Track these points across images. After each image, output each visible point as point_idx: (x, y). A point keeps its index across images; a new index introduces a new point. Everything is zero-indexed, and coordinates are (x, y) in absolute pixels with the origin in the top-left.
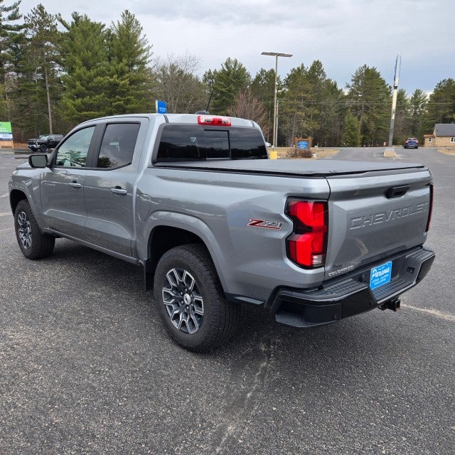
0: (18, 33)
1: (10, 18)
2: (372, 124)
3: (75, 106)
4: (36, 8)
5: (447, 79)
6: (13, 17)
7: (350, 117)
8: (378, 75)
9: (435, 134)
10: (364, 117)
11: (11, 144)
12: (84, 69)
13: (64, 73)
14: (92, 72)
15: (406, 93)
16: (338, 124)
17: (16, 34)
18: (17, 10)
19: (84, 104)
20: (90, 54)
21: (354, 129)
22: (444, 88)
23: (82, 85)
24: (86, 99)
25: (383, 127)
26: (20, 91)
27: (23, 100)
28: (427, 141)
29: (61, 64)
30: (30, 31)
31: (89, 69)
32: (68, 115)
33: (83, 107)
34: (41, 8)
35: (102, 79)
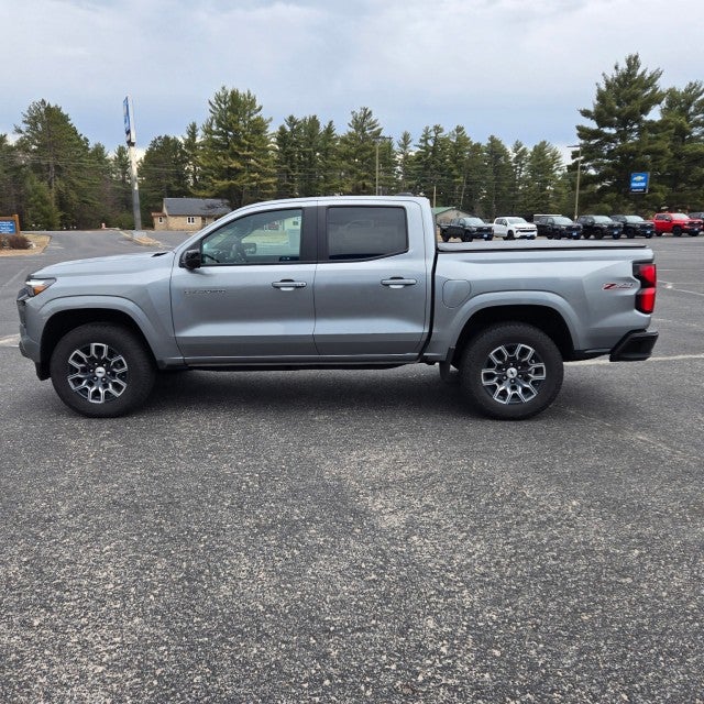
2: (74, 196)
5: (163, 136)
7: (33, 183)
8: (65, 119)
9: (165, 211)
10: (59, 184)
15: (106, 150)
16: (14, 191)
21: (45, 203)
22: (162, 148)
25: (91, 201)
28: (157, 221)
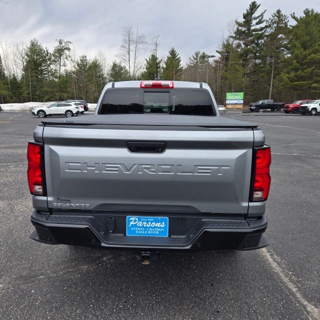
0: (260, 32)
1: (257, 24)
3: (289, 78)
4: (275, 13)
6: (260, 22)
11: (241, 106)
12: (302, 50)
13: (289, 55)
14: (307, 52)
17: (259, 34)
18: (262, 17)
19: (296, 76)
20: (309, 38)
23: (298, 62)
24: (299, 73)
26: (255, 71)
27: (254, 78)
29: (288, 49)
30: (268, 30)
31: (305, 50)
32: (282, 86)
33: (295, 78)
34: (279, 12)
35: (315, 55)
